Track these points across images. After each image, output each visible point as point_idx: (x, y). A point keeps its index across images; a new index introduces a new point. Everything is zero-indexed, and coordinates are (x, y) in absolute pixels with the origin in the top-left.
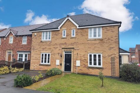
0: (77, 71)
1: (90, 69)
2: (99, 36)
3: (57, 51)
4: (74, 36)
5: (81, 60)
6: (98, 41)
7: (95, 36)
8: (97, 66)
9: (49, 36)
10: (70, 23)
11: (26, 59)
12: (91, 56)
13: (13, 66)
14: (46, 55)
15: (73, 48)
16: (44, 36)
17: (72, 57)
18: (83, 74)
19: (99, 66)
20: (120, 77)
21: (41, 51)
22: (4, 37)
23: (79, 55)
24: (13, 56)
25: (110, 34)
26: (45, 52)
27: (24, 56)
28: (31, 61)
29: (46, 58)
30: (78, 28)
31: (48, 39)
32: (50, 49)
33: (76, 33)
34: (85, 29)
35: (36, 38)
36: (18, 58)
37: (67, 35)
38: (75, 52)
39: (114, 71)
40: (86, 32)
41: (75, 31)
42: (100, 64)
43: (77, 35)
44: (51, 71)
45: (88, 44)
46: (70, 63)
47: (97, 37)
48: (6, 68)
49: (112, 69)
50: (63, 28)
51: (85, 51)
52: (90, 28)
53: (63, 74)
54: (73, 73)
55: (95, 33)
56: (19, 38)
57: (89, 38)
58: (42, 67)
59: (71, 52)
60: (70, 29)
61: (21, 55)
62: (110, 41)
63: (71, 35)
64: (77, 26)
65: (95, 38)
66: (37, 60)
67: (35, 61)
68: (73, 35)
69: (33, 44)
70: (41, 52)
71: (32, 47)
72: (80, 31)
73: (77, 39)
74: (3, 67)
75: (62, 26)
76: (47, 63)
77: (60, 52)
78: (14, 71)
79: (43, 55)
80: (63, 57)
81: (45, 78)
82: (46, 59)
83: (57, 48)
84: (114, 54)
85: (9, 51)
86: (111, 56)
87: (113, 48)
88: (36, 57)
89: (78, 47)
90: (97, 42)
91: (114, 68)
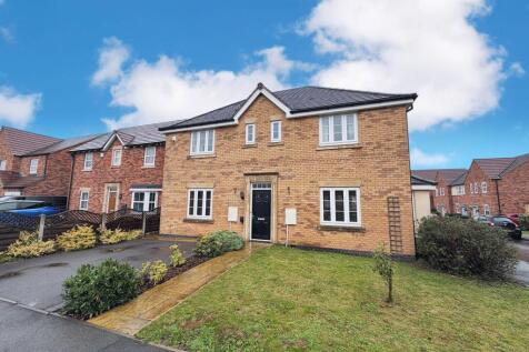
0: (289, 238)
1: (325, 233)
2: (350, 137)
3: (230, 182)
4: (279, 140)
5: (299, 208)
6: (346, 151)
7: (338, 137)
8: (347, 222)
9: (210, 141)
10: (265, 104)
11: (151, 206)
12: (327, 194)
13: (112, 226)
14: (200, 194)
15: (276, 174)
16: (195, 143)
17: (273, 200)
18: (307, 248)
19: (353, 224)
20: (418, 256)
21: (187, 182)
22: (99, 150)
23: (293, 194)
24: (120, 198)
25: (381, 130)
26: (198, 185)
27: (147, 196)
28: (163, 209)
29: (201, 201)
30: (289, 115)
31: (206, 151)
32: (212, 176)
33: (282, 130)
35: (176, 149)
36: (133, 202)
37: (258, 139)
38: (283, 185)
39: (398, 239)
40: (311, 126)
41: (280, 126)
42: (353, 217)
43: (285, 135)
44: (212, 240)
45: (320, 160)
46: (267, 214)
47: (345, 141)
48: (86, 230)
49: (390, 231)
50: (247, 120)
51: (311, 182)
52: (323, 116)
53: (249, 250)
54: (278, 245)
55: (338, 129)
56: (136, 151)
57: (322, 143)
58: (190, 226)
59: (270, 186)
60: (268, 122)
61: (140, 196)
62: (382, 150)
63: (268, 136)
64: (287, 110)
65: (338, 143)
66: (178, 207)
67: (172, 209)
68: (276, 136)
69: (168, 164)
70: (189, 185)
71: (165, 174)
73: (287, 148)
74: (77, 229)
75: (243, 114)
76: (203, 217)
77: (238, 184)
78: (112, 240)
79: (192, 193)
80: (246, 199)
81: (190, 267)
82: (200, 204)
83: (231, 173)
84: (397, 189)
85: (110, 185)
86: (386, 193)
87: (392, 170)
88: (175, 201)
89: (290, 170)
90: (346, 154)
91: (397, 229)
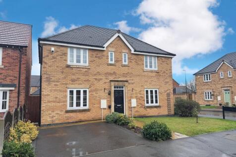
0: (133, 113)
1: (148, 109)
3: (100, 85)
5: (137, 98)
6: (154, 73)
7: (151, 66)
8: (154, 104)
12: (147, 92)
14: (78, 92)
15: (127, 81)
16: (73, 56)
17: (126, 95)
19: (156, 104)
20: (175, 114)
21: (66, 84)
23: (134, 92)
26: (77, 86)
29: (79, 97)
30: (133, 52)
31: (82, 63)
32: (88, 80)
33: (128, 58)
34: (140, 56)
35: (54, 58)
37: (116, 61)
38: (130, 87)
39: (170, 109)
40: (141, 59)
41: (127, 56)
42: (156, 102)
43: (129, 62)
46: (122, 103)
47: (153, 68)
49: (168, 106)
51: (142, 86)
52: (145, 55)
57: (145, 68)
58: (72, 114)
59: (123, 88)
60: (121, 53)
62: (165, 74)
63: (121, 61)
64: (132, 49)
65: (151, 69)
66: (59, 102)
67: (53, 104)
68: (125, 61)
70: (69, 86)
72: (134, 57)
73: (131, 68)
76: (82, 107)
77: (106, 86)
79: (72, 92)
80: (111, 95)
83: (101, 79)
84: (169, 90)
86: (166, 91)
87: (168, 82)
88: (56, 98)
89: (133, 80)
